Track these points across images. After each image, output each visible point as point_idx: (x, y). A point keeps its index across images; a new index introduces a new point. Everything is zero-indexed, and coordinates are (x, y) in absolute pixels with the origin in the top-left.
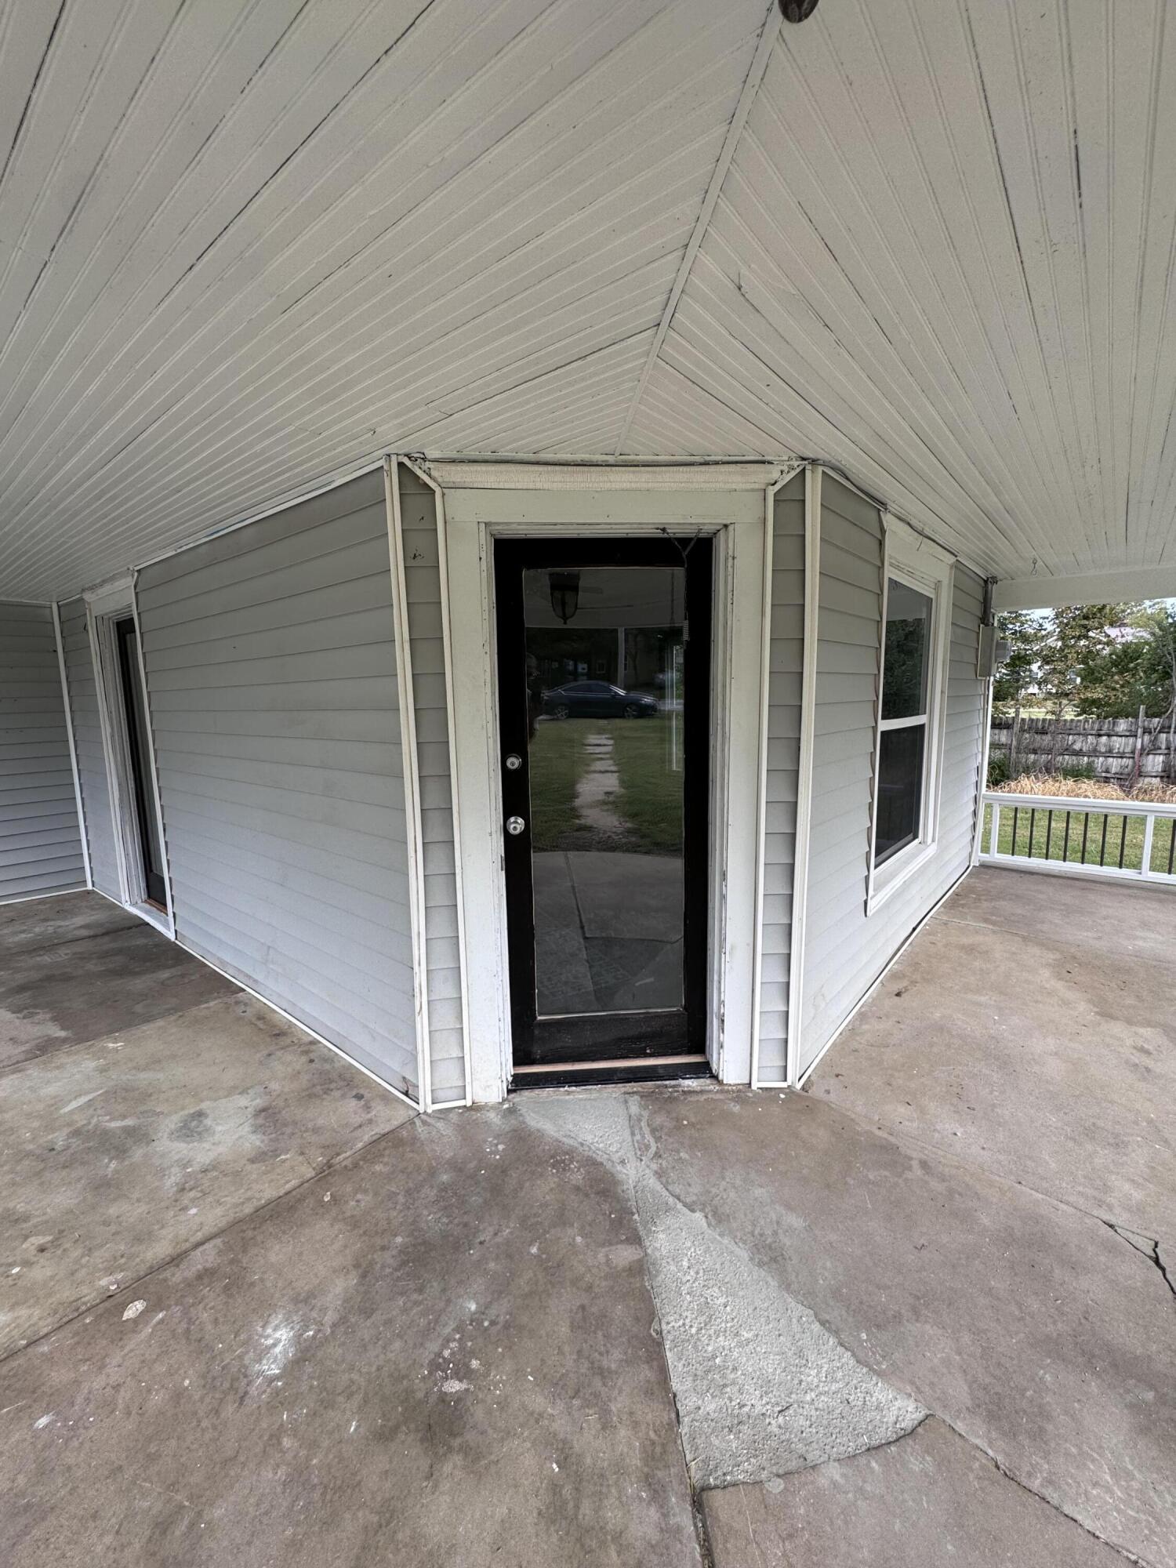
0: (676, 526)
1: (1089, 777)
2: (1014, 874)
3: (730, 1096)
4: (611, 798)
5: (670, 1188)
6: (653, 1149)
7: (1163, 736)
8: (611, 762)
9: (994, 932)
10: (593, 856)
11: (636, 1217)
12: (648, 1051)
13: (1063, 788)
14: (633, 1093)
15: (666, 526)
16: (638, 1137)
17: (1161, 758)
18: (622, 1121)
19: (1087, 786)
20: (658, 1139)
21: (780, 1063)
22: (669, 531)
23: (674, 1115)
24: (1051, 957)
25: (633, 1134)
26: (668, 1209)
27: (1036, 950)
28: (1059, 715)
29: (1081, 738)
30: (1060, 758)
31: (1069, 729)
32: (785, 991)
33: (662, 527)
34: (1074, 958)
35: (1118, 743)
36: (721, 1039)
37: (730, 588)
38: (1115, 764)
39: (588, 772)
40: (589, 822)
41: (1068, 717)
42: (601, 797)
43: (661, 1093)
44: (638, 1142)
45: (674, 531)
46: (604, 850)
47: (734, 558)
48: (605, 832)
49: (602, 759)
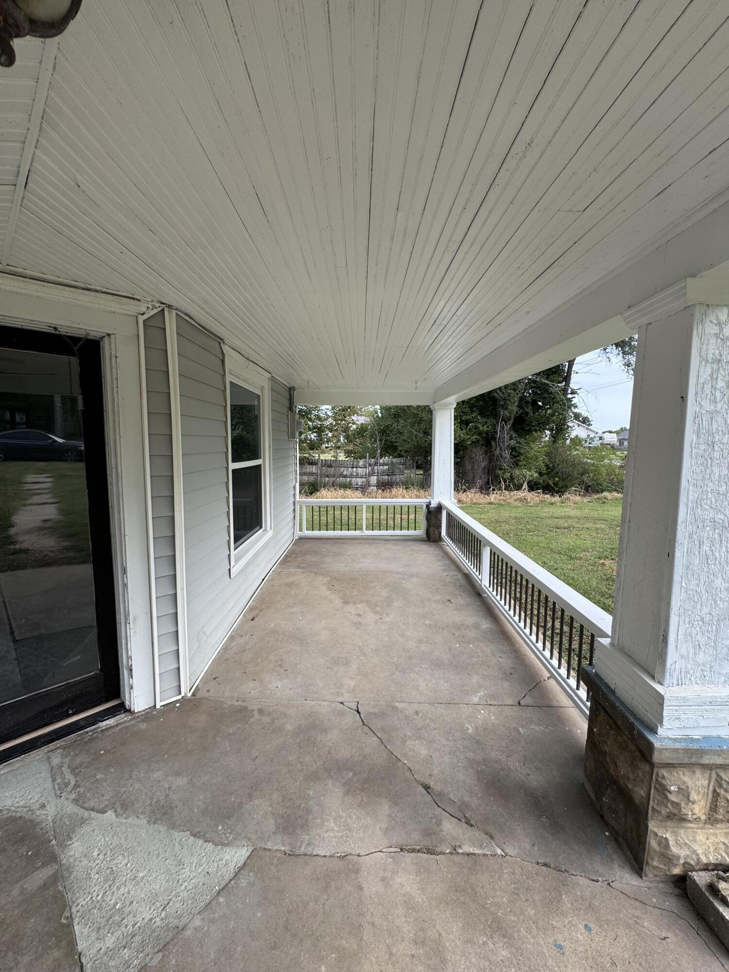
0: (66, 328)
1: (350, 488)
2: (314, 541)
3: (139, 720)
4: (48, 524)
5: (86, 805)
6: (73, 783)
7: (376, 467)
8: (50, 496)
9: (302, 573)
10: (29, 573)
11: (54, 842)
12: (70, 712)
13: (339, 494)
14: (56, 749)
15: (57, 327)
16: (59, 780)
17: (376, 477)
18: (45, 774)
19: (349, 492)
20: (76, 775)
21: (176, 684)
22: (59, 330)
23: (92, 751)
24: (326, 580)
25: (54, 780)
26: (83, 821)
27: (320, 578)
28: (336, 458)
29: (346, 469)
30: (338, 479)
31: (341, 464)
32: (176, 637)
33: (53, 326)
34: (335, 578)
35: (360, 470)
36: (131, 683)
37: (115, 377)
38: (360, 481)
39: (24, 505)
40: (24, 546)
41: (340, 459)
42: (39, 524)
43: (82, 739)
44: (58, 784)
45: (63, 331)
46: (40, 567)
47: (116, 357)
48: (41, 552)
49: (39, 494)
